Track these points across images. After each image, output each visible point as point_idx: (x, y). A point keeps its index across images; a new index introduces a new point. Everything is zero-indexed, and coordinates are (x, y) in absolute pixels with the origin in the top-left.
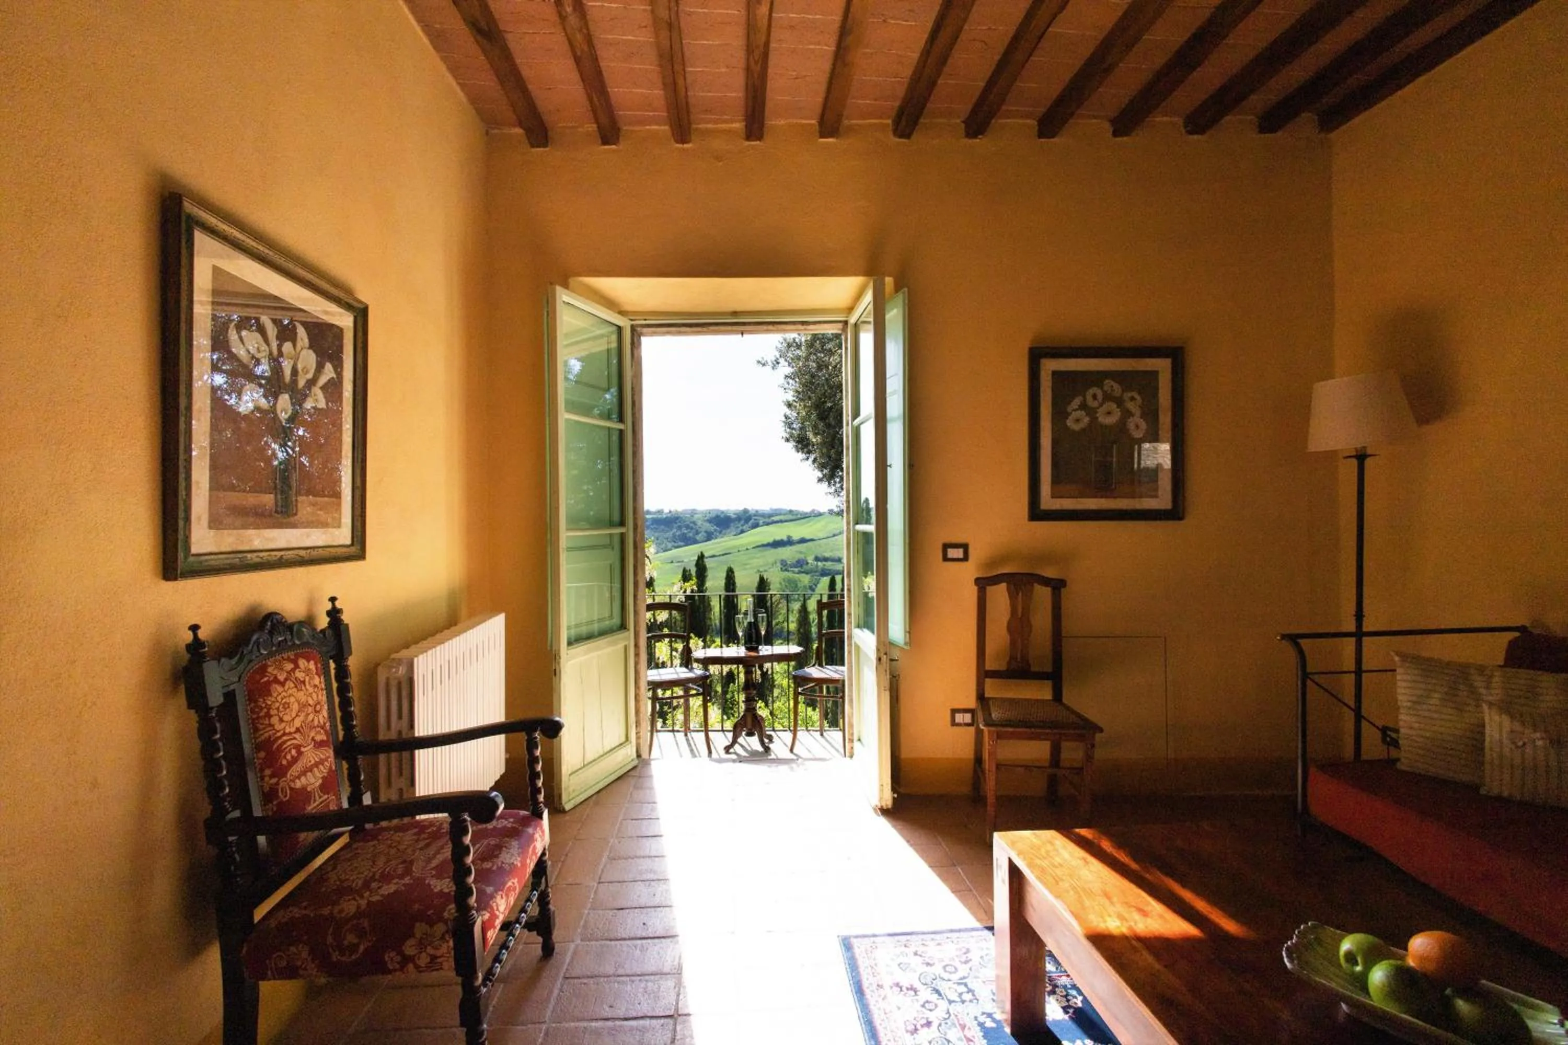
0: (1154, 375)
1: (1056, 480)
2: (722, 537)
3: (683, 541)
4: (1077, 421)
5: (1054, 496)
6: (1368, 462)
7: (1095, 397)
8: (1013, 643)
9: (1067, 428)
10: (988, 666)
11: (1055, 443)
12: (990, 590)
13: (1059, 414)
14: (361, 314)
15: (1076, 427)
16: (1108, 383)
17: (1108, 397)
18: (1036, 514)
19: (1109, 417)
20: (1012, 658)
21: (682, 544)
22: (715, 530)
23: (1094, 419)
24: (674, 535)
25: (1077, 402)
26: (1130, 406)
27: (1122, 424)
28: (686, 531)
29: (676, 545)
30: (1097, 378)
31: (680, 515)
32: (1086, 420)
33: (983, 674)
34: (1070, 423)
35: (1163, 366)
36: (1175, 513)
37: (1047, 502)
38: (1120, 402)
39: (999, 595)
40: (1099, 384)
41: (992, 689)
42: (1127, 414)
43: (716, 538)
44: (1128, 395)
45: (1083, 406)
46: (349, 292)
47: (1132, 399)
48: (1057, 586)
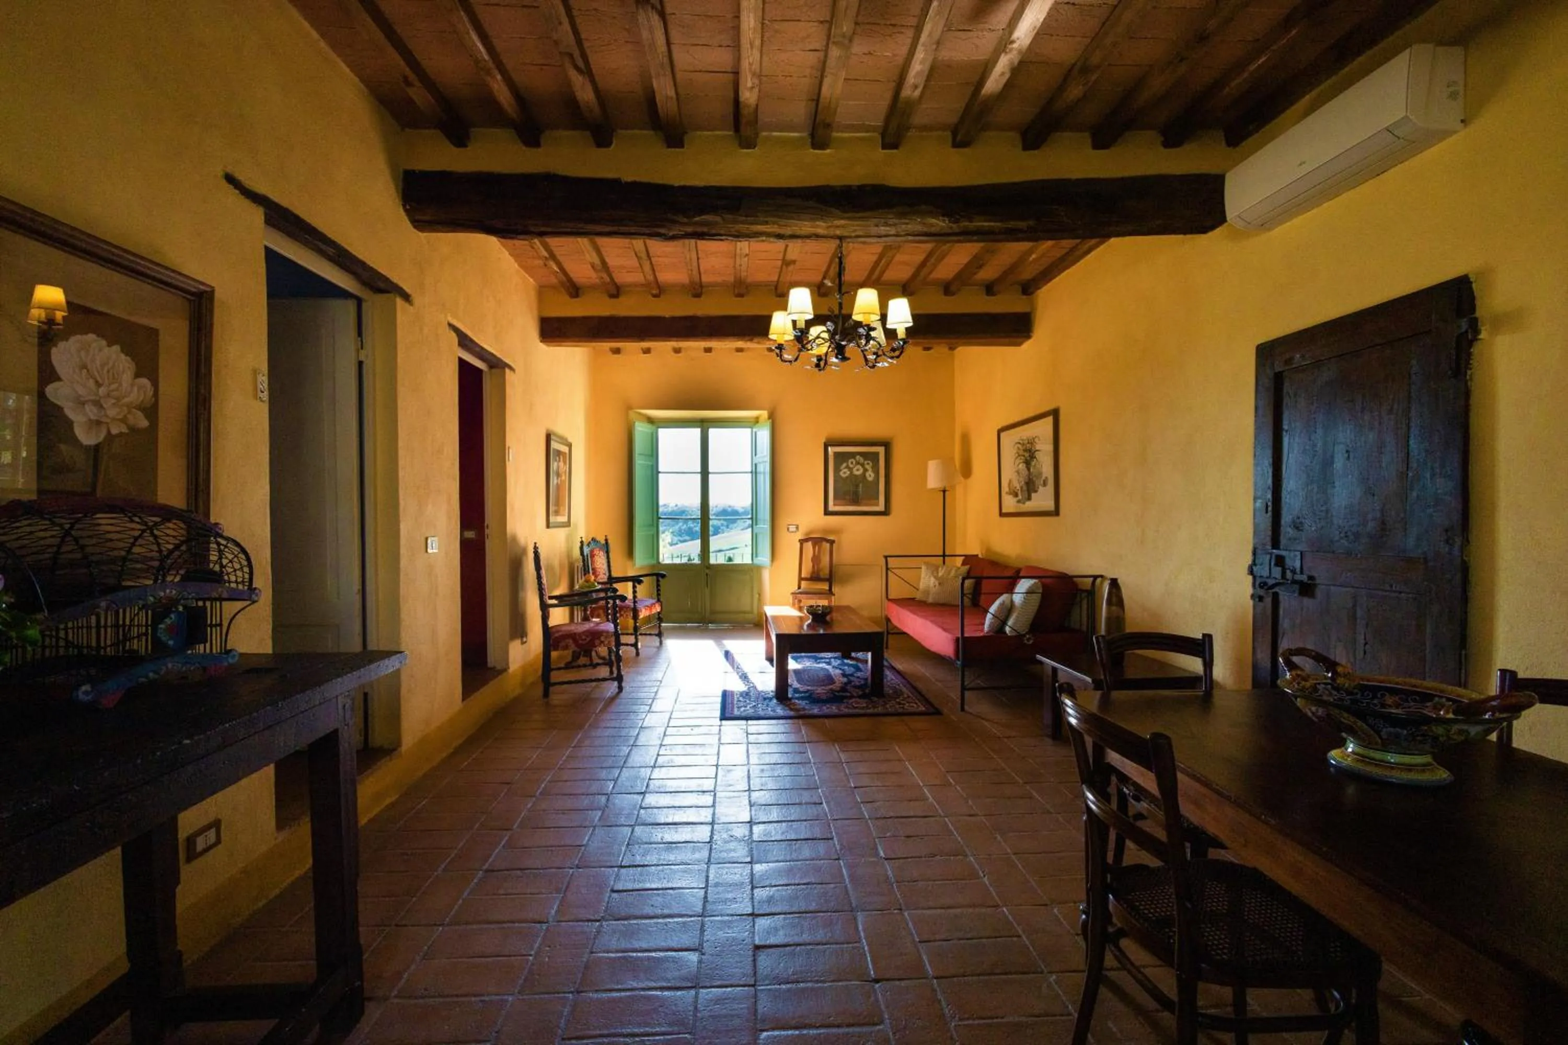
0: (877, 454)
1: (835, 498)
2: (729, 532)
3: (689, 536)
4: (844, 473)
5: (835, 505)
6: (947, 493)
7: (852, 463)
8: (813, 566)
9: (840, 476)
10: (803, 576)
11: (835, 481)
12: (805, 545)
13: (837, 470)
14: (570, 446)
15: (844, 476)
16: (858, 457)
17: (858, 463)
18: (827, 512)
19: (858, 471)
20: (813, 572)
21: (687, 538)
22: (722, 525)
23: (851, 473)
24: (680, 530)
25: (844, 465)
26: (867, 467)
27: (864, 475)
28: (692, 525)
29: (681, 539)
30: (853, 455)
31: (687, 509)
32: (849, 473)
33: (801, 579)
34: (841, 473)
35: (881, 450)
36: (886, 513)
37: (832, 508)
38: (863, 465)
39: (809, 545)
40: (854, 458)
41: (803, 584)
42: (866, 470)
43: (723, 533)
44: (866, 462)
45: (847, 467)
46: (566, 440)
47: (868, 464)
48: (832, 542)
